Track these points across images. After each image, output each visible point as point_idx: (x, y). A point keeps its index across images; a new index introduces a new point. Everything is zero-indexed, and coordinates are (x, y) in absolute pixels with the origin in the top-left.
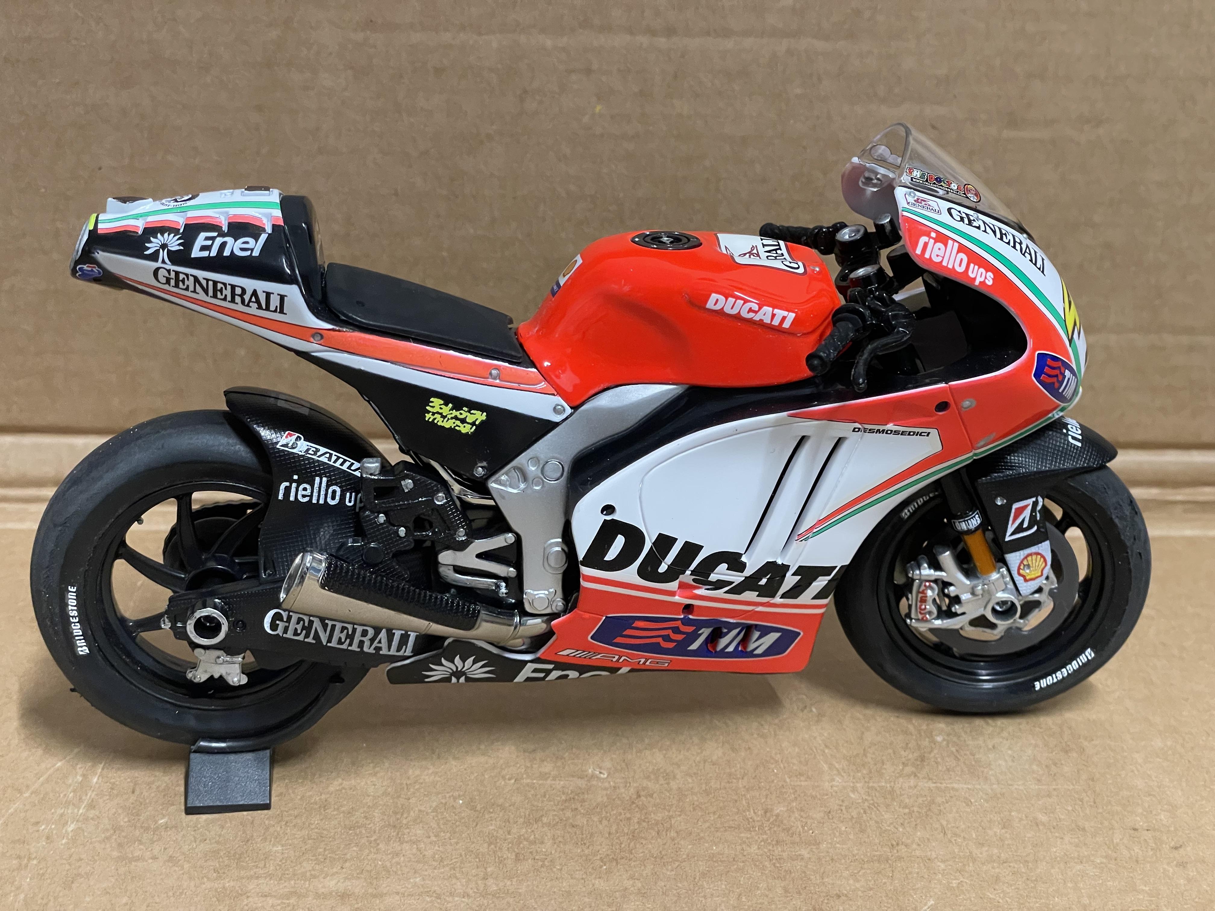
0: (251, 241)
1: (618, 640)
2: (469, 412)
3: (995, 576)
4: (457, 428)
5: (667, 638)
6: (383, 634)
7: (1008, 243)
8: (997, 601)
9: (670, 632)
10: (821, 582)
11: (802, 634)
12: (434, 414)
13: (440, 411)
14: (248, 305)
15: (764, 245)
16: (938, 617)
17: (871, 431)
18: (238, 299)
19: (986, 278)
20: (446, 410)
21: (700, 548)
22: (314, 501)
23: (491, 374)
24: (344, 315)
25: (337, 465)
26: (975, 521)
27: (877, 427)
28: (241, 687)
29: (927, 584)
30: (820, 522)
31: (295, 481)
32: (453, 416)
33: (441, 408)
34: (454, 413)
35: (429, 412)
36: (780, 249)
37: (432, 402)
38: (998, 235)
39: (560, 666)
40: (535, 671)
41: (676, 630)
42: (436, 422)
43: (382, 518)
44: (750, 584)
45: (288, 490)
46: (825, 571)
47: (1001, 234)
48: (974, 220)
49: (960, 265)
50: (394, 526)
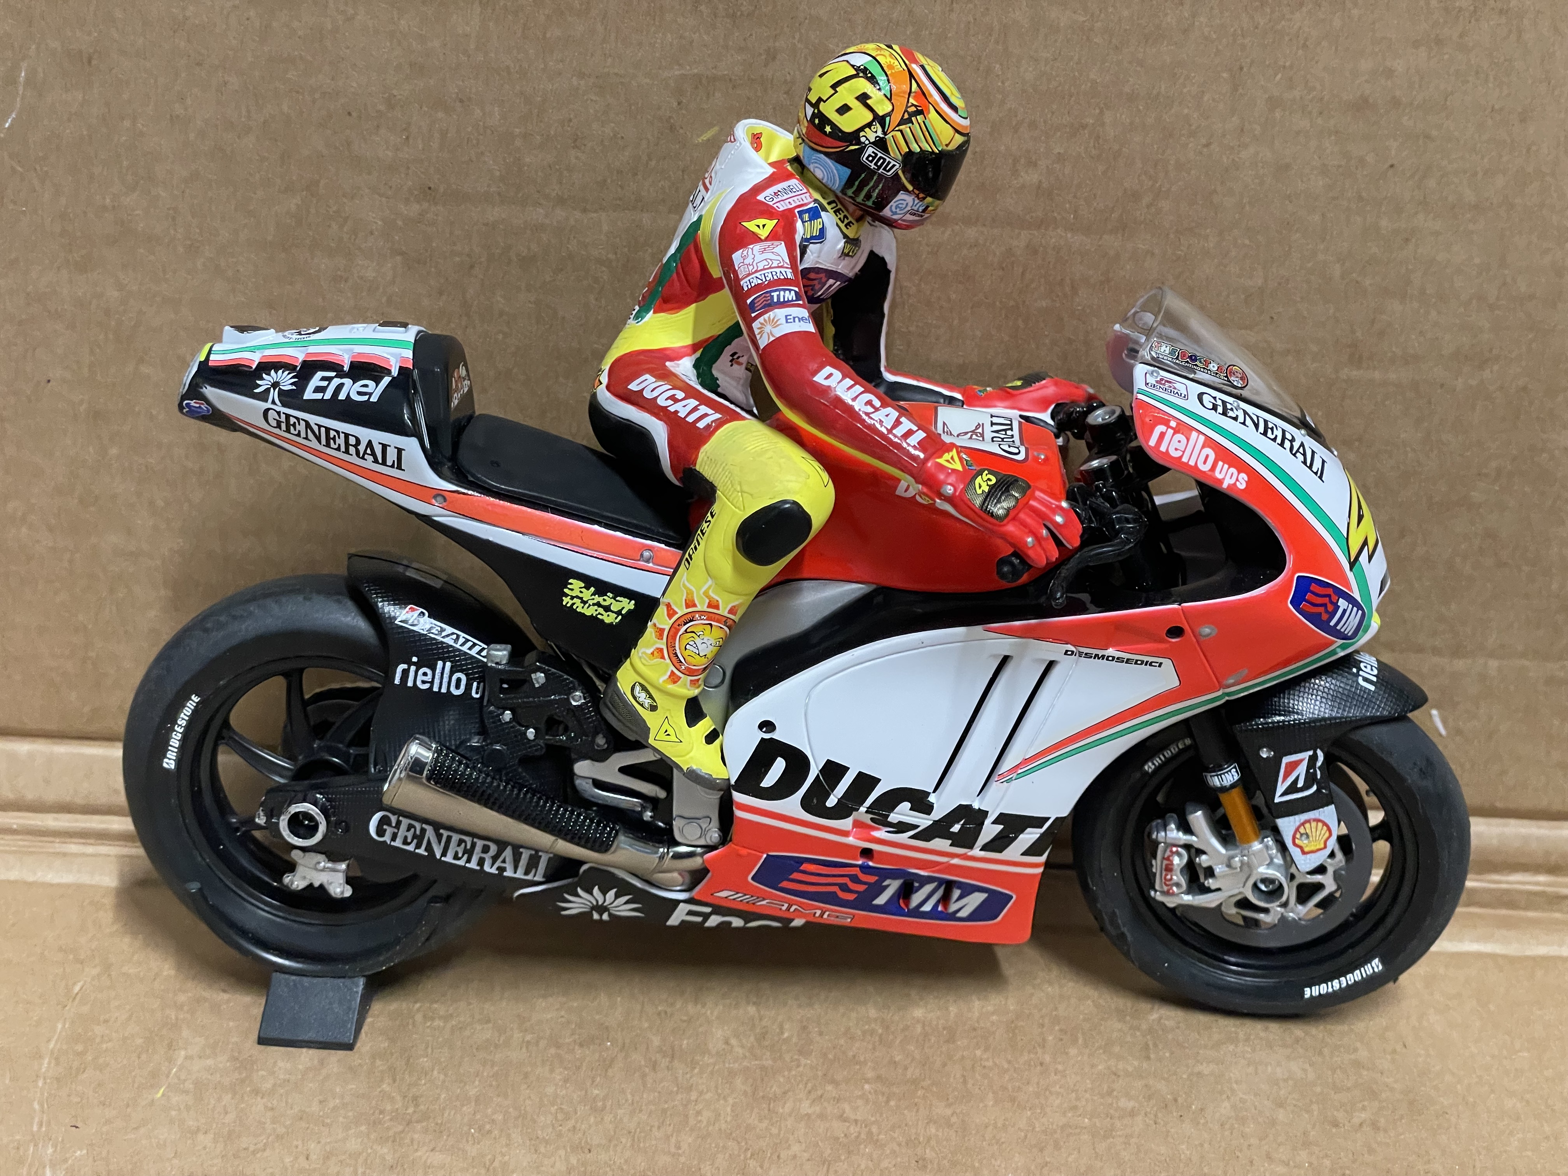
0: (371, 384)
1: (785, 884)
2: (614, 598)
3: (1257, 846)
4: (599, 616)
5: (844, 888)
6: (508, 853)
7: (1274, 440)
8: (1259, 877)
9: (846, 880)
10: (1030, 836)
11: (1014, 897)
12: (572, 598)
13: (581, 595)
14: (363, 458)
15: (992, 424)
16: (1188, 892)
17: (1088, 656)
18: (352, 450)
19: (1237, 480)
20: (587, 594)
21: (875, 781)
22: (436, 689)
23: (642, 555)
24: (473, 476)
25: (465, 649)
26: (1230, 776)
27: (1094, 652)
28: (343, 900)
29: (1174, 849)
30: (1026, 761)
31: (414, 664)
32: (595, 601)
33: (581, 592)
34: (597, 599)
35: (567, 595)
36: (1011, 429)
37: (571, 584)
38: (1261, 428)
39: (718, 910)
40: (690, 913)
41: (855, 879)
42: (575, 607)
43: (508, 715)
44: (939, 829)
45: (405, 673)
46: (1038, 822)
47: (1266, 427)
48: (1232, 409)
49: (1205, 463)
50: (523, 726)
